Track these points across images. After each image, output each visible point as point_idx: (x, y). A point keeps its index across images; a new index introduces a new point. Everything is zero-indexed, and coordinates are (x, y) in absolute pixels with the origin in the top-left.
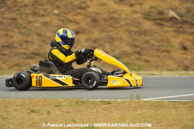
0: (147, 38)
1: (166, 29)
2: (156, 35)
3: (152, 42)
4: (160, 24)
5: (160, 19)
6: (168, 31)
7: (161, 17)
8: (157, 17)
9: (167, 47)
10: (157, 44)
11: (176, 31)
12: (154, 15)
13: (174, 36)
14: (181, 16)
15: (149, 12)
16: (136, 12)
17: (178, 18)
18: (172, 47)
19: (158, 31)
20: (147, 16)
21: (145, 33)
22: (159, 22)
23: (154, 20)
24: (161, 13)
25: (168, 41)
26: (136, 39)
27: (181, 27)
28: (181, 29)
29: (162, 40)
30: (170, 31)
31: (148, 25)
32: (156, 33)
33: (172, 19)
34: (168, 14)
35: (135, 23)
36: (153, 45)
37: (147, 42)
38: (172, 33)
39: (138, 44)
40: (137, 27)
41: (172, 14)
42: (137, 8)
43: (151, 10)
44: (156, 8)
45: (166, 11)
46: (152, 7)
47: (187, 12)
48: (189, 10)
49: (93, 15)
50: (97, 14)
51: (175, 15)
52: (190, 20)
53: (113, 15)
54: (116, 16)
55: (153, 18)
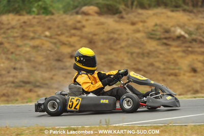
0: (152, 60)
1: (172, 49)
2: (161, 56)
3: (157, 64)
4: (166, 44)
5: (166, 38)
6: (176, 51)
7: (167, 35)
8: (163, 36)
9: (173, 69)
10: (162, 67)
11: (184, 51)
12: (159, 34)
13: (182, 57)
14: (190, 33)
15: (153, 30)
16: (138, 31)
17: (186, 36)
18: (179, 69)
19: (163, 52)
20: (151, 36)
21: (149, 54)
22: (165, 41)
23: (159, 39)
24: (167, 31)
25: (175, 63)
26: (139, 62)
27: (190, 47)
28: (190, 49)
29: (168, 62)
30: (177, 52)
31: (152, 45)
32: (161, 54)
33: (180, 37)
34: (174, 32)
35: (137, 43)
36: (159, 68)
37: (152, 65)
38: (180, 54)
39: (141, 67)
40: (140, 48)
41: (179, 31)
42: (140, 26)
43: (155, 28)
44: (161, 26)
45: (173, 29)
46: (156, 25)
47: (197, 29)
48: (199, 27)
49: (90, 36)
50: (95, 35)
51: (182, 33)
52: (200, 38)
53: (112, 35)
54: (116, 36)
55: (158, 37)
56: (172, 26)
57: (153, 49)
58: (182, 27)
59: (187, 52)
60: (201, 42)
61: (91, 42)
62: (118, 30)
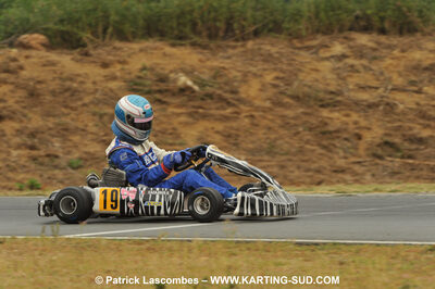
1: (171, 110)
4: (160, 102)
5: (160, 91)
6: (176, 113)
7: (163, 86)
8: (155, 88)
11: (190, 115)
12: (149, 83)
13: (186, 124)
14: (202, 84)
15: (139, 77)
16: (114, 78)
17: (196, 88)
20: (135, 87)
22: (158, 96)
23: (149, 92)
24: (163, 79)
25: (175, 133)
27: (201, 108)
28: (201, 110)
29: (164, 132)
30: (179, 115)
33: (184, 90)
34: (175, 81)
38: (183, 119)
41: (184, 80)
42: (116, 69)
43: (141, 74)
44: (152, 69)
45: (172, 75)
46: (144, 68)
47: (214, 77)
48: (218, 73)
49: (31, 83)
50: (39, 82)
51: (190, 83)
52: (219, 92)
53: (68, 83)
54: (75, 85)
55: (146, 89)
56: (171, 72)
58: (188, 73)
59: (195, 116)
60: (221, 99)
61: (33, 94)
62: (78, 75)
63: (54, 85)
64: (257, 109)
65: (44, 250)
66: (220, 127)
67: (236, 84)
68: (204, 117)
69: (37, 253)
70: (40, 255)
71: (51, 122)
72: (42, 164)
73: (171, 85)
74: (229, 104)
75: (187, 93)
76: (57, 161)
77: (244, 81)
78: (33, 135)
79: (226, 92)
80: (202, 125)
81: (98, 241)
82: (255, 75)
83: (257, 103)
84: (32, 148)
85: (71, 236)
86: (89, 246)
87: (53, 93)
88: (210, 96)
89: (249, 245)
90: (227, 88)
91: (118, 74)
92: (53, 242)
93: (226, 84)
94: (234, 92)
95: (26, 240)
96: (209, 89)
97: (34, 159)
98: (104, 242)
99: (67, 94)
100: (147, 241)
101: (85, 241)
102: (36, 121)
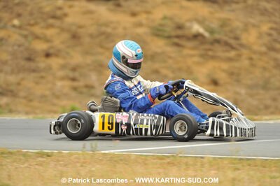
0: (157, 66)
1: (186, 52)
2: (170, 61)
3: (164, 72)
4: (177, 45)
5: (178, 37)
6: (190, 54)
7: (180, 32)
8: (174, 33)
10: (171, 75)
11: (202, 56)
12: (169, 30)
13: (198, 64)
14: (211, 32)
15: (161, 25)
16: (140, 25)
17: (207, 34)
19: (173, 55)
20: (158, 32)
22: (176, 40)
23: (169, 37)
24: (180, 27)
25: (189, 71)
27: (210, 50)
28: (210, 53)
29: (180, 69)
30: (192, 56)
31: (158, 45)
32: (170, 57)
33: (197, 36)
34: (190, 28)
36: (165, 76)
37: (156, 72)
38: (196, 59)
41: (197, 28)
42: (143, 18)
43: (163, 22)
44: (171, 19)
45: (188, 24)
46: (165, 18)
47: (222, 26)
48: (224, 23)
49: (74, 28)
50: (81, 27)
51: (201, 30)
52: (225, 38)
53: (103, 29)
54: (109, 30)
55: (166, 34)
57: (159, 50)
58: (201, 22)
59: (206, 57)
60: (227, 44)
61: (75, 37)
62: (112, 22)
63: (93, 30)
64: (255, 52)
65: (85, 163)
66: (225, 66)
67: (238, 32)
68: (213, 58)
69: (78, 165)
70: (82, 166)
71: (89, 60)
72: (81, 93)
73: (186, 32)
74: (233, 48)
75: (200, 38)
76: (93, 91)
77: (246, 29)
78: (74, 69)
79: (230, 38)
80: (211, 65)
81: (128, 155)
82: (254, 26)
83: (256, 48)
84: (74, 79)
85: (107, 152)
86: (121, 160)
87: (91, 36)
88: (218, 41)
89: (249, 162)
90: (232, 35)
91: (144, 21)
92: (92, 156)
93: (231, 31)
94: (237, 38)
95: (71, 155)
96: (217, 36)
97: (75, 89)
98: (133, 158)
99: (103, 37)
100: (168, 157)
101: (118, 156)
102: (77, 58)
